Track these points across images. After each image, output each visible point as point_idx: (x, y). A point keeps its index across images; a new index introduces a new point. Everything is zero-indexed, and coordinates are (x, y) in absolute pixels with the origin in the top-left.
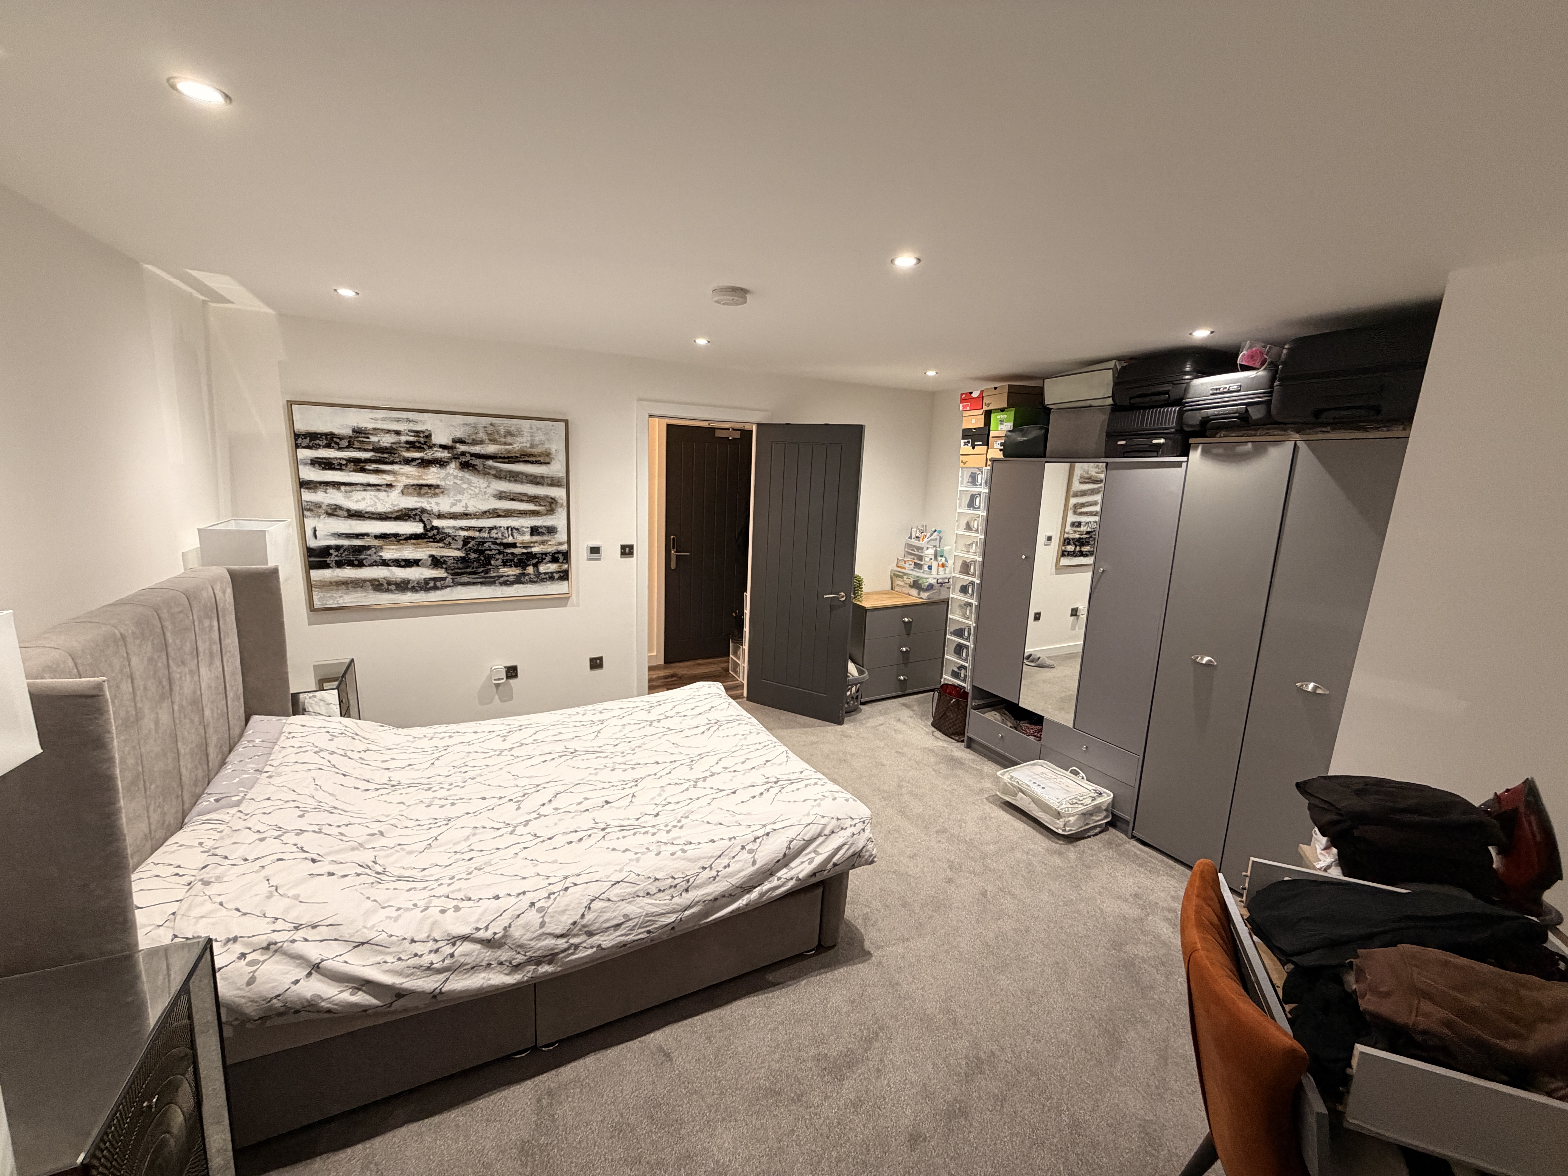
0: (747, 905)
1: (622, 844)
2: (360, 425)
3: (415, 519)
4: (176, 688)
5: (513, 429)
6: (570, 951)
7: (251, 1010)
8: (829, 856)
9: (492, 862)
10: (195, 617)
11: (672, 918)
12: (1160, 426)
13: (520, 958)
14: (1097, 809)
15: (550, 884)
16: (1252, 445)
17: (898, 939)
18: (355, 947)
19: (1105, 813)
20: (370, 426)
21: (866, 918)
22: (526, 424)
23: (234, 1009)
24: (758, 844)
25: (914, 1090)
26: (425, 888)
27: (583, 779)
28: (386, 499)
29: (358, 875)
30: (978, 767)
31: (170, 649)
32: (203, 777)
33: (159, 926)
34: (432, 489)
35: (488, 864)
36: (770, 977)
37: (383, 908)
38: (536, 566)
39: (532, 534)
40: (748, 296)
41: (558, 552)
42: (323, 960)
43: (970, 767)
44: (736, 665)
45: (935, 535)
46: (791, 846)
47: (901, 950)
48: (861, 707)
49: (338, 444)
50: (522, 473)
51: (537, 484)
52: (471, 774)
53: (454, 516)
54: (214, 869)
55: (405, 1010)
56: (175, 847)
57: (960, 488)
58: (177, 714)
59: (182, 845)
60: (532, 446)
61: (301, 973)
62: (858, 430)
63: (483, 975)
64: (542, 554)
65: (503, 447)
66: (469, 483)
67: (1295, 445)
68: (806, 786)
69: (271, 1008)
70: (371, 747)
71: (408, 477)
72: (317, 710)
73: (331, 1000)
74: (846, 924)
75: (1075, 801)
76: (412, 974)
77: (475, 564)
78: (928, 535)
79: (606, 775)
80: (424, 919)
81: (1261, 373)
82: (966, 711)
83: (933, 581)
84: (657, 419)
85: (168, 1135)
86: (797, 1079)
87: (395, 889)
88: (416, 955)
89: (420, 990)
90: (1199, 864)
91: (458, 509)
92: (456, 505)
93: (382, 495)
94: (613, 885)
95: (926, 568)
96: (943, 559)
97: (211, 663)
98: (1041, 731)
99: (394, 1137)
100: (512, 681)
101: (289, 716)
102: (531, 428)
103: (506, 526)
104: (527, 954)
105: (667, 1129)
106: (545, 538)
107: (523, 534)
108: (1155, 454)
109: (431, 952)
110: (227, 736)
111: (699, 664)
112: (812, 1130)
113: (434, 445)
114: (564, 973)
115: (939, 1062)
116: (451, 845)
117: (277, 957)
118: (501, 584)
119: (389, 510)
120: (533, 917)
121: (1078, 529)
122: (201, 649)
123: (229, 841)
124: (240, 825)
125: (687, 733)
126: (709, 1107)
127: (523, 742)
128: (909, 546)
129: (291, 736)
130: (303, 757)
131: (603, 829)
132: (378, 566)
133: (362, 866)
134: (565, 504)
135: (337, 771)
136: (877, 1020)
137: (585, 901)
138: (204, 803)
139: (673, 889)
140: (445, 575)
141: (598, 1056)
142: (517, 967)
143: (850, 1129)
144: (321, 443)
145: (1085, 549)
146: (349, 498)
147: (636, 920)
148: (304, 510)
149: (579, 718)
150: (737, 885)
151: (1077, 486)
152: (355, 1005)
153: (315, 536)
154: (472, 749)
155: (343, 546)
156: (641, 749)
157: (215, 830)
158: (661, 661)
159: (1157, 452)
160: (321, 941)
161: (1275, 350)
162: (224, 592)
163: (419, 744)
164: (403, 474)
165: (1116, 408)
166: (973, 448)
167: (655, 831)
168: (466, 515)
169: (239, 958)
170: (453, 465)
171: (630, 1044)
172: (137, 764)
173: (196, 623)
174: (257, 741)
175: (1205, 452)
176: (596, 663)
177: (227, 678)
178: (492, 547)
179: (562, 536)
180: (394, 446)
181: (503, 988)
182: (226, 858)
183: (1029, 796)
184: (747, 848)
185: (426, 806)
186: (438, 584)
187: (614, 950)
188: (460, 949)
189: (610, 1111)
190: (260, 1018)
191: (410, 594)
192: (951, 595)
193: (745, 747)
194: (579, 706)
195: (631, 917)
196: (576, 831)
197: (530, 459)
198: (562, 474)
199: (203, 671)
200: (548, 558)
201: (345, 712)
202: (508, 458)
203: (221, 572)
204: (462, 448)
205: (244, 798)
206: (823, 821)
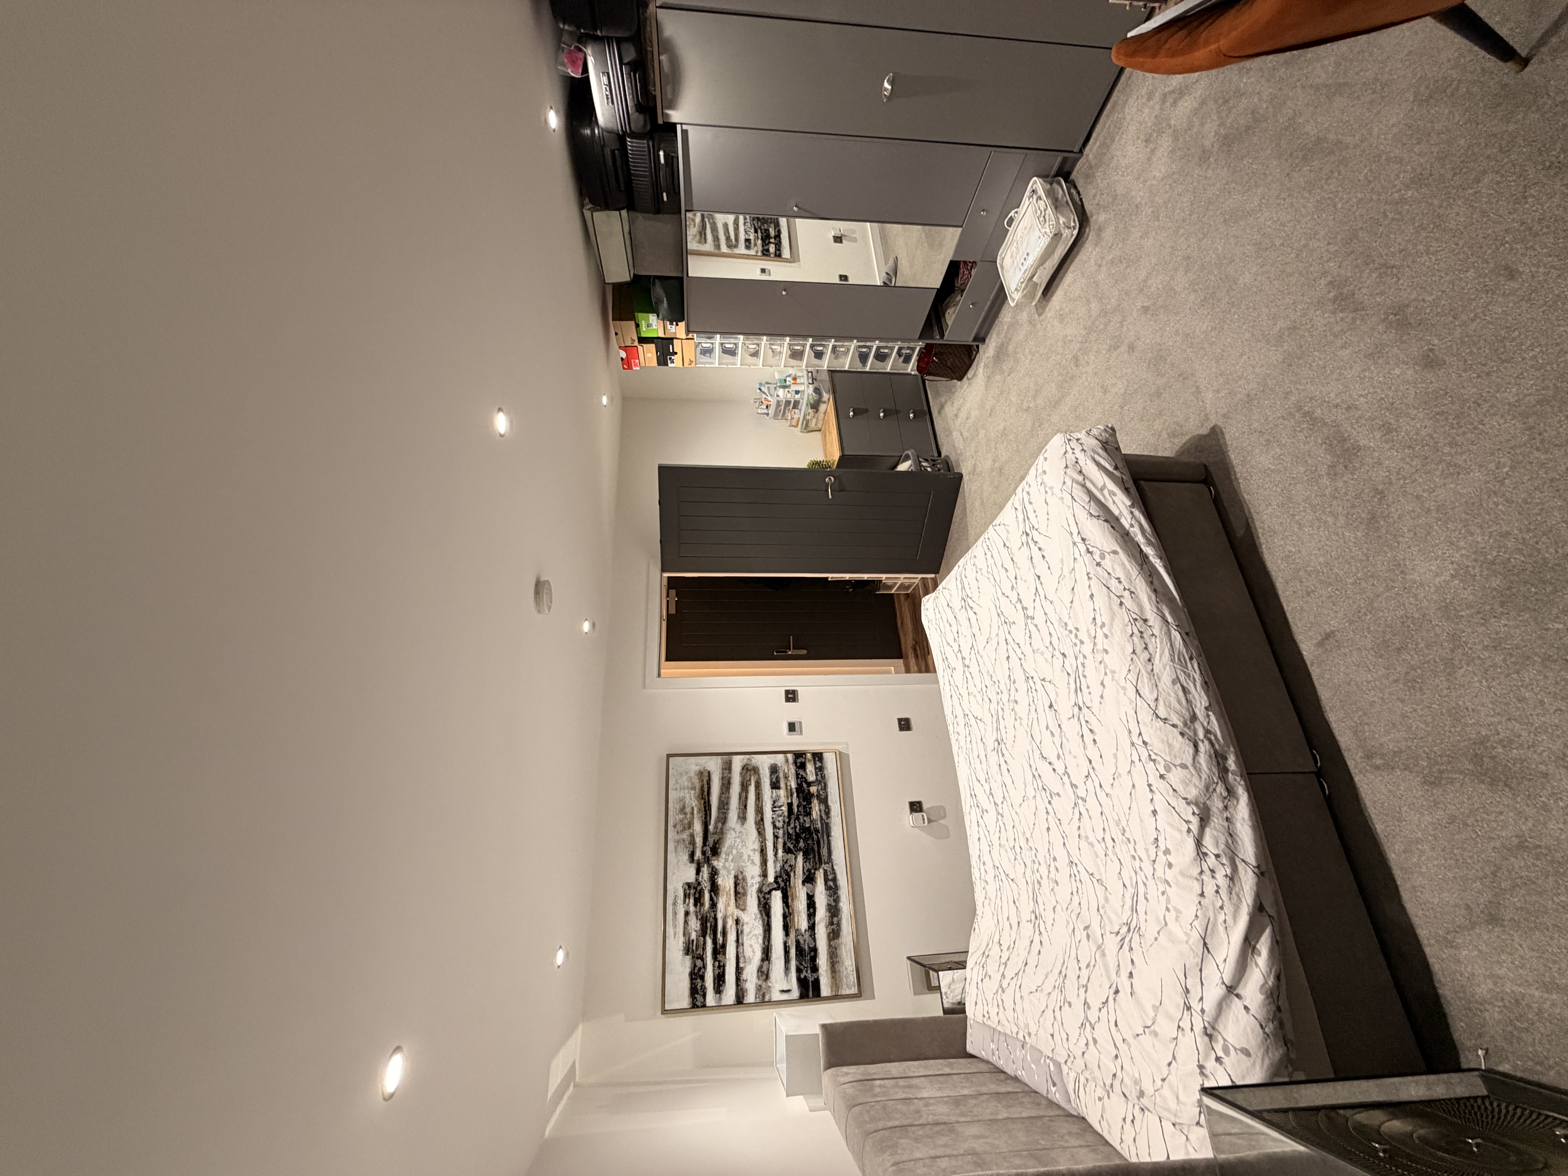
0: (1161, 559)
1: (1096, 690)
2: (682, 948)
3: (768, 899)
4: (945, 1119)
5: (678, 807)
6: (1213, 738)
7: (1277, 1054)
8: (1106, 474)
9: (1116, 818)
10: (874, 1100)
11: (1176, 636)
12: (647, 157)
13: (1220, 789)
14: (1051, 194)
15: (1140, 760)
16: (662, 54)
17: (1197, 398)
18: (1209, 951)
19: (1055, 185)
20: (681, 939)
21: (1173, 435)
22: (673, 795)
23: (1276, 1069)
24: (1094, 550)
25: (1372, 368)
26: (1145, 884)
27: (1027, 732)
28: (750, 925)
29: (1131, 949)
30: (1006, 328)
31: (906, 1123)
32: (1030, 1097)
33: (1187, 1139)
34: (739, 882)
35: (1118, 823)
36: (1240, 532)
37: (1166, 924)
38: (809, 784)
39: (779, 788)
40: (542, 579)
41: (795, 763)
42: (1223, 983)
43: (1006, 337)
44: (902, 587)
45: (765, 389)
46: (1097, 514)
47: (1210, 395)
48: (943, 455)
49: (700, 969)
50: (720, 798)
51: (729, 783)
52: (1023, 843)
53: (764, 862)
54: (1126, 1086)
55: (1277, 903)
56: (1104, 1123)
57: (717, 365)
58: (969, 1119)
59: (1102, 1116)
60: (694, 788)
61: (1237, 1005)
62: (664, 471)
63: (1238, 825)
64: (797, 778)
65: (695, 816)
66: (731, 847)
67: (661, 7)
68: (1031, 503)
69: (1275, 1035)
70: (996, 940)
71: (728, 905)
72: (959, 991)
73: (1266, 975)
74: (1180, 455)
75: (1042, 219)
76: (1238, 895)
77: (810, 842)
78: (764, 396)
79: (1022, 709)
80: (1177, 884)
81: (589, 51)
82: (945, 345)
83: (811, 388)
84: (662, 671)
85: (1415, 1135)
86: (1358, 496)
87: (1146, 913)
88: (1217, 892)
89: (1255, 888)
90: (1117, 60)
91: (757, 858)
92: (753, 860)
93: (746, 929)
94: (1140, 696)
95: (797, 397)
96: (788, 379)
97: (916, 1087)
98: (965, 262)
99: (1417, 916)
100: (925, 806)
101: (966, 1017)
102: (676, 789)
103: (771, 813)
104: (1216, 781)
105: (1413, 633)
106: (781, 775)
107: (778, 797)
108: (675, 159)
109: (1213, 877)
110: (988, 1075)
111: (902, 623)
112: (1417, 477)
113: (697, 880)
114: (1236, 743)
115: (1339, 342)
116: (1098, 860)
117: (1220, 1027)
118: (828, 817)
119: (761, 922)
120: (1176, 776)
121: (752, 241)
122: (904, 1096)
123: (1097, 1073)
124: (1079, 1063)
125: (976, 630)
126: (1388, 589)
127: (988, 792)
128: (776, 416)
129: (987, 1015)
130: (1009, 1004)
131: (1080, 709)
132: (814, 934)
133: (1122, 946)
134: (748, 756)
135: (1021, 971)
136: (1290, 414)
137: (1158, 725)
138: (1056, 1095)
139: (1145, 635)
140: (821, 871)
141: (1328, 708)
142: (1230, 792)
143: (1417, 434)
144: (700, 984)
145: (772, 233)
146: (750, 960)
147: (1179, 672)
148: (763, 1001)
149: (962, 738)
150: (1139, 569)
151: (709, 247)
152: (1271, 951)
153: (788, 991)
154: (996, 843)
155: (797, 966)
156: (993, 675)
157: (1085, 1086)
158: (900, 662)
159: (673, 157)
160: (1202, 984)
161: (566, 38)
162: (847, 1074)
163: (992, 894)
164: (726, 909)
165: (631, 207)
166: (676, 353)
167: (1081, 656)
168: (762, 851)
169: (1221, 1063)
170: (715, 863)
171: (1314, 677)
172: (1021, 1156)
173: (878, 1099)
174: (993, 1046)
175: (672, 105)
176: (905, 725)
177: (930, 1073)
178: (792, 825)
179: (779, 759)
180: (700, 917)
181: (1253, 805)
182: (1114, 1075)
183: (1037, 269)
184: (1099, 560)
185: (1057, 884)
186: (830, 877)
187: (1211, 693)
188: (1210, 848)
189: (1390, 694)
190: (1286, 1045)
191: (841, 904)
192: (825, 368)
193: (990, 570)
194: (949, 739)
195: (1175, 677)
196: (1082, 736)
197: (706, 790)
198: (719, 759)
199: (925, 1094)
200: (801, 772)
201: (962, 965)
202: (705, 810)
203: (827, 1077)
204: (698, 854)
205: (1052, 1059)
206: (1069, 482)
